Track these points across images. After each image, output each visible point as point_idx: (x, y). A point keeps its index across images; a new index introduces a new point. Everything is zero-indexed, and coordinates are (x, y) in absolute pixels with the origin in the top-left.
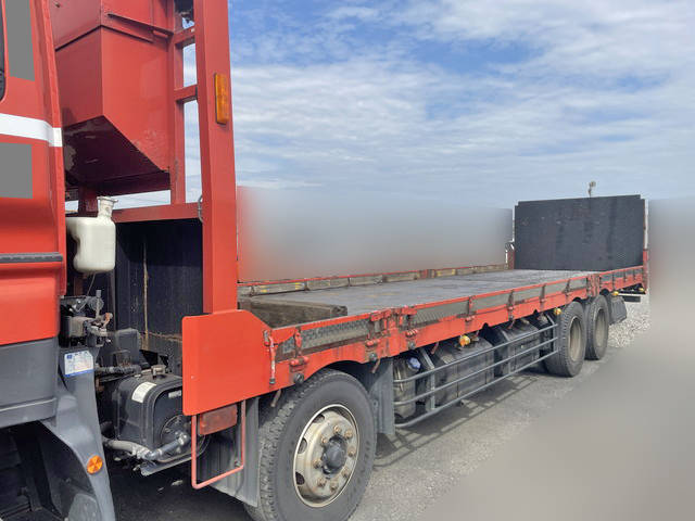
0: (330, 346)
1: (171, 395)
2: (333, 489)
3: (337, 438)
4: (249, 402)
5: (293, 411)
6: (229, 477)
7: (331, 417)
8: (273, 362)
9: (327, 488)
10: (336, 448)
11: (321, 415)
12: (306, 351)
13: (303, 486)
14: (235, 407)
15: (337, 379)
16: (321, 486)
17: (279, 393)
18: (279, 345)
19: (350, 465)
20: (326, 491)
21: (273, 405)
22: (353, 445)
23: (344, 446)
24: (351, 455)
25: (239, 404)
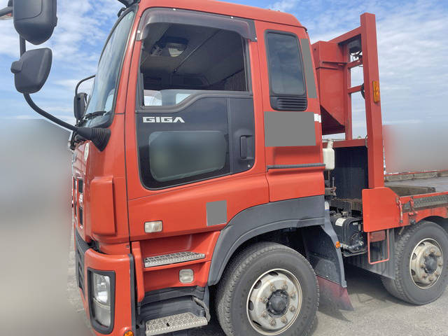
0: (428, 207)
1: (354, 224)
2: (430, 281)
3: (432, 255)
4: (390, 230)
5: (409, 238)
6: (377, 264)
7: (428, 245)
8: (402, 213)
9: (427, 279)
10: (432, 261)
11: (422, 243)
12: (416, 209)
13: (415, 276)
14: (384, 232)
15: (431, 225)
16: (425, 277)
17: (403, 228)
18: (403, 205)
19: (439, 270)
20: (427, 281)
21: (400, 234)
22: (441, 260)
23: (435, 259)
24: (440, 266)
25: (386, 230)
